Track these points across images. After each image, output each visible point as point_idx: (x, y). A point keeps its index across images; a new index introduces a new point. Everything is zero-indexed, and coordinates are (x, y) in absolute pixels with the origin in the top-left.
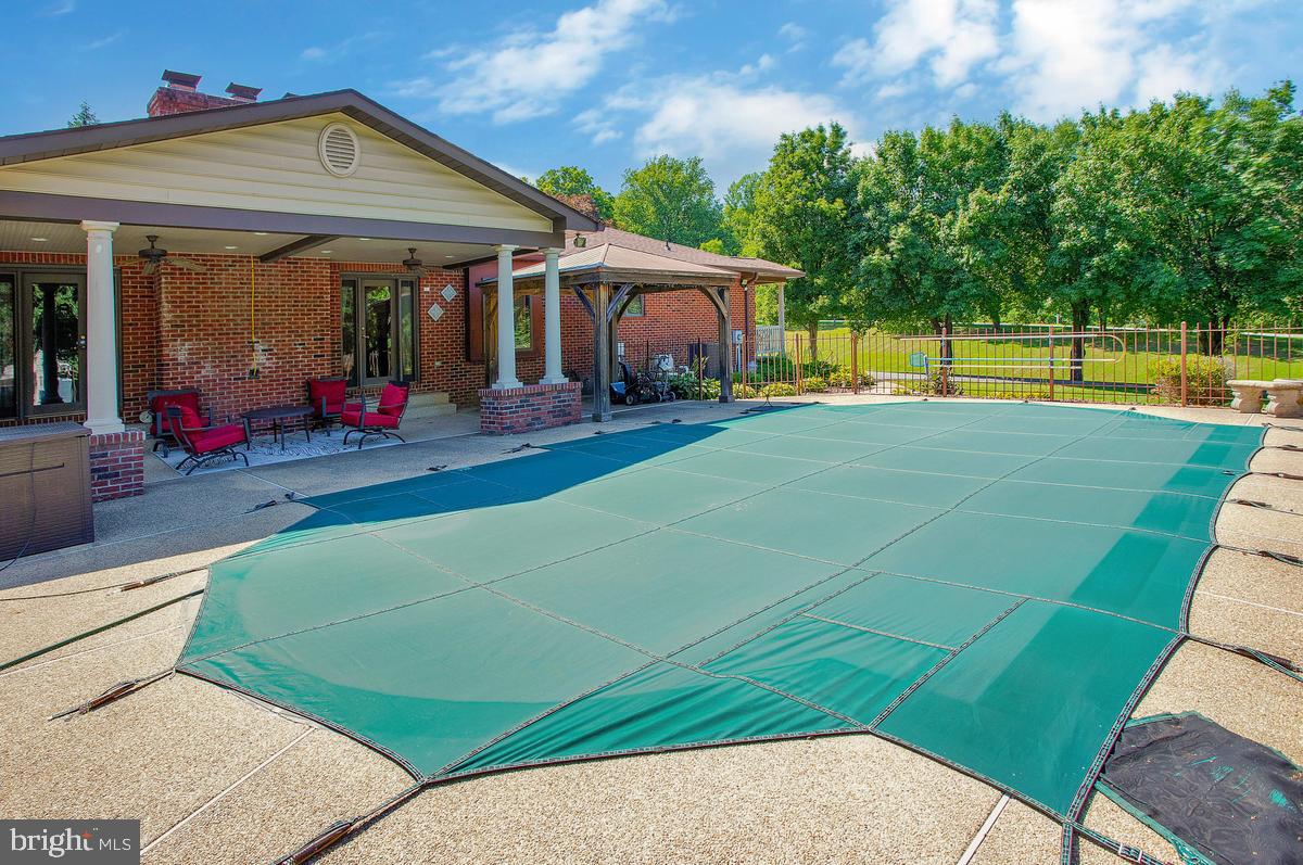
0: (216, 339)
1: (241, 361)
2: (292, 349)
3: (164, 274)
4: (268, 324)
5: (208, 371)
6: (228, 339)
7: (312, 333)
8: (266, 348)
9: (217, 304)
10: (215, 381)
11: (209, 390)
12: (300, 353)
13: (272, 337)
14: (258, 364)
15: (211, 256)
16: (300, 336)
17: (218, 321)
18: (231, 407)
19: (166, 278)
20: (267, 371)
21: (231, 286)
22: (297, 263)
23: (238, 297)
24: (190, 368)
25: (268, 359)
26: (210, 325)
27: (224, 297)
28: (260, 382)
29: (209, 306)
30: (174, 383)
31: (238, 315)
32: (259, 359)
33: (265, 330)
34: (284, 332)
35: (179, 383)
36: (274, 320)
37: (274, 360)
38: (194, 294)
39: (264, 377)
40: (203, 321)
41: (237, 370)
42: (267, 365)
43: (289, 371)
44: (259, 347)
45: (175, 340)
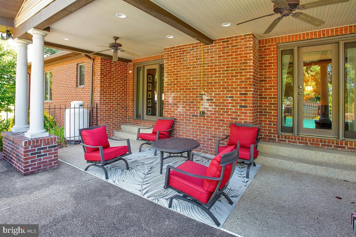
0: (184, 92)
1: (196, 105)
2: (224, 100)
3: (165, 59)
4: (211, 83)
5: (180, 109)
6: (190, 92)
7: (239, 89)
8: (209, 98)
9: (185, 72)
10: (183, 115)
11: (181, 120)
12: (230, 103)
13: (213, 91)
14: (205, 108)
15: (183, 46)
16: (230, 91)
17: (185, 81)
18: (190, 131)
19: (166, 61)
20: (209, 113)
21: (192, 61)
22: (228, 41)
23: (195, 67)
24: (174, 107)
25: (210, 106)
26: (182, 84)
27: (188, 68)
28: (205, 119)
29: (182, 74)
30: (167, 114)
31: (195, 78)
32: (205, 105)
33: (209, 87)
34: (220, 88)
35: (169, 114)
36: (214, 80)
37: (214, 107)
38: (176, 68)
39: (208, 116)
40: (179, 82)
41: (194, 110)
42: (209, 109)
43: (222, 115)
44: (205, 97)
45: (168, 92)
